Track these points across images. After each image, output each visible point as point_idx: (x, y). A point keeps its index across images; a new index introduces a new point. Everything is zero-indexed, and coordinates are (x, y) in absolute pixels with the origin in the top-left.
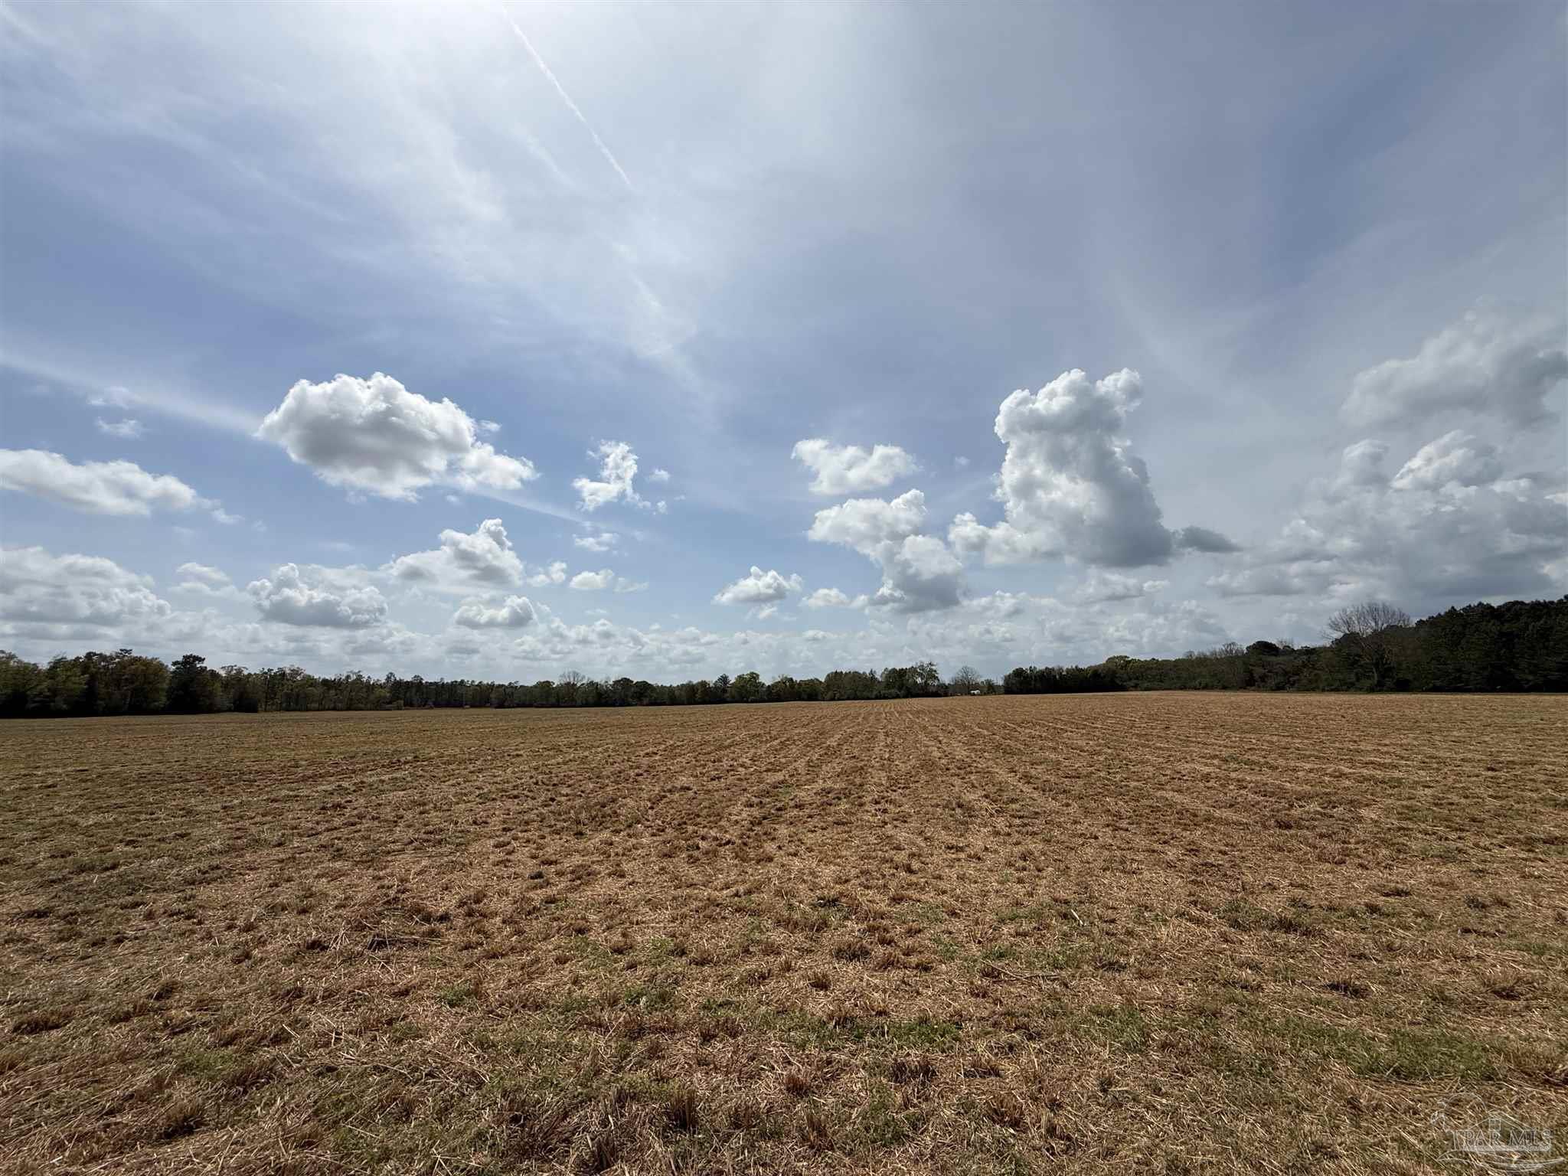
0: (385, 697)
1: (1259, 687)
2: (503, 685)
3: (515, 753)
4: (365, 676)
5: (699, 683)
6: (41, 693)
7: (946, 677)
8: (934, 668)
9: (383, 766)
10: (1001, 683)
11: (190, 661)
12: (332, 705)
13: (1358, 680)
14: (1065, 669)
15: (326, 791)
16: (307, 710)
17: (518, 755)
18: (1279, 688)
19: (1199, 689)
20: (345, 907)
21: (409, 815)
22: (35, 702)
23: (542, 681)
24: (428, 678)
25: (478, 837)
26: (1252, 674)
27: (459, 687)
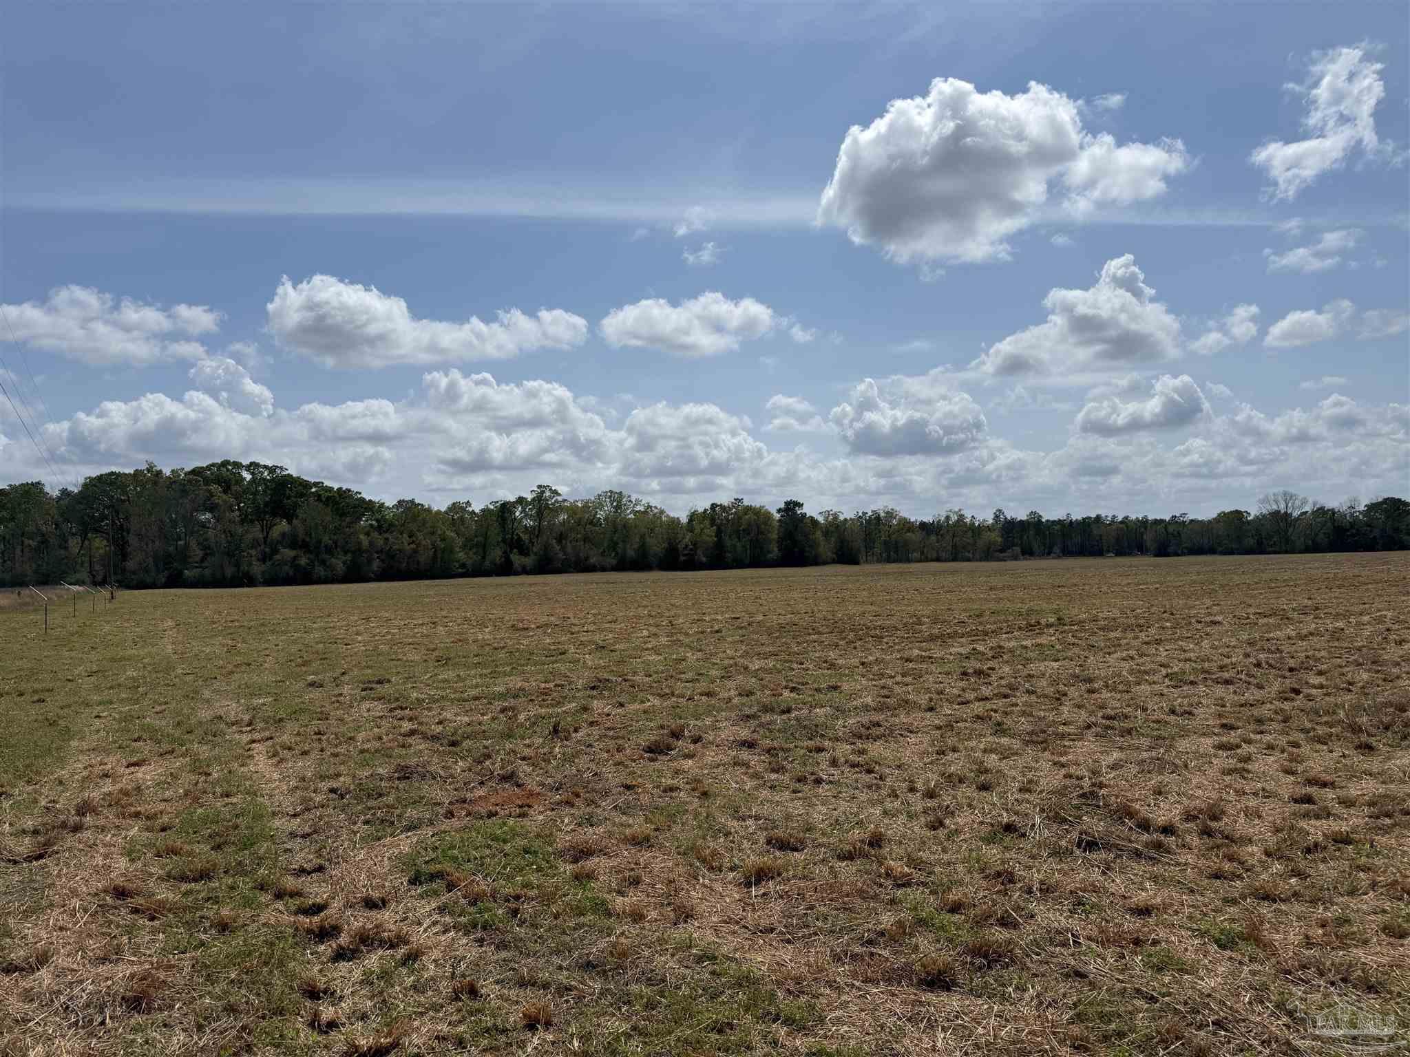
0: (996, 543)
2: (1162, 521)
3: (1208, 619)
4: (968, 515)
6: (687, 546)
9: (1020, 628)
11: (791, 507)
12: (935, 555)
15: (961, 654)
16: (909, 561)
17: (1214, 623)
20: (1030, 792)
21: (1073, 693)
23: (1227, 510)
25: (1184, 733)
27: (1094, 527)
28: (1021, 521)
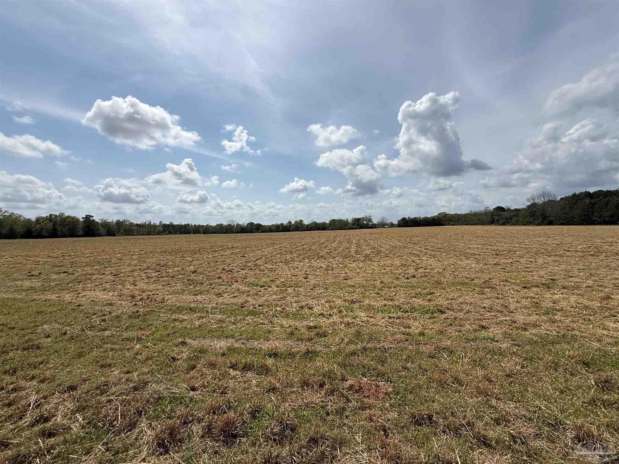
0: (161, 230)
1: (496, 224)
4: (152, 222)
5: (280, 224)
6: (37, 229)
7: (375, 221)
8: (371, 217)
10: (397, 223)
11: (88, 218)
12: (142, 234)
13: (534, 221)
14: (421, 218)
16: (134, 235)
18: (503, 224)
19: (473, 225)
22: (35, 233)
23: (219, 224)
24: (175, 223)
26: (494, 219)
27: (188, 226)
28: (168, 224)
